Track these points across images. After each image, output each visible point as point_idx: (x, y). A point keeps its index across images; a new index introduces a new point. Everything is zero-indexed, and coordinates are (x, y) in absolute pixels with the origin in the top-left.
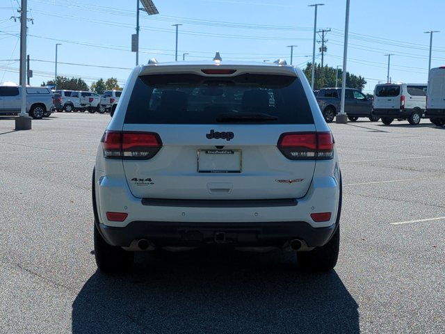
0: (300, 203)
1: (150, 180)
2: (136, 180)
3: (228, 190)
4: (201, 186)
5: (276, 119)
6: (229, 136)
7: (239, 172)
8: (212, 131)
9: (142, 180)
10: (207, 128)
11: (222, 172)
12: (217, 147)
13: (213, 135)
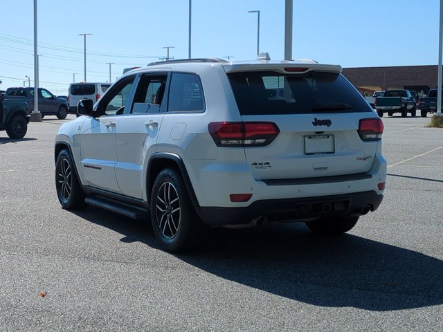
1: (268, 163)
2: (256, 164)
3: (326, 168)
4: (307, 166)
5: (350, 108)
6: (328, 123)
7: (333, 153)
8: (316, 119)
9: (262, 164)
12: (317, 133)
13: (317, 123)
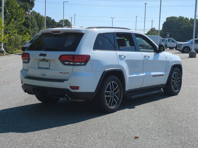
0: (65, 82)
3: (45, 75)
6: (45, 55)
8: (41, 53)
10: (39, 52)
11: (45, 68)
12: (43, 59)
13: (41, 55)
